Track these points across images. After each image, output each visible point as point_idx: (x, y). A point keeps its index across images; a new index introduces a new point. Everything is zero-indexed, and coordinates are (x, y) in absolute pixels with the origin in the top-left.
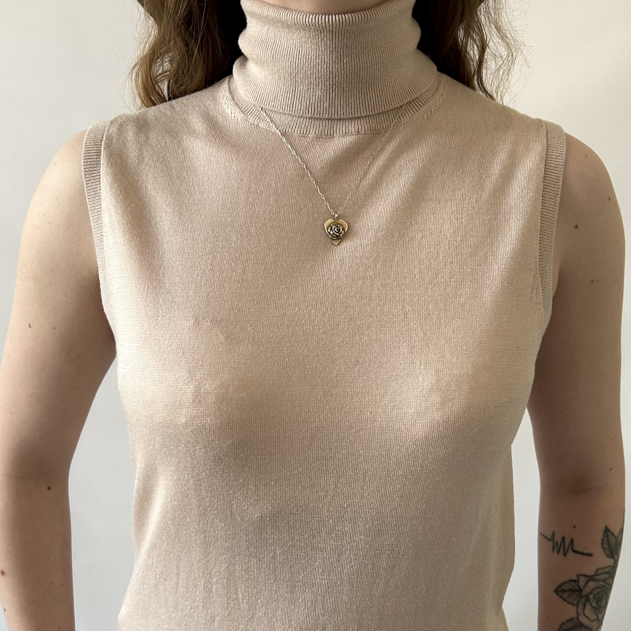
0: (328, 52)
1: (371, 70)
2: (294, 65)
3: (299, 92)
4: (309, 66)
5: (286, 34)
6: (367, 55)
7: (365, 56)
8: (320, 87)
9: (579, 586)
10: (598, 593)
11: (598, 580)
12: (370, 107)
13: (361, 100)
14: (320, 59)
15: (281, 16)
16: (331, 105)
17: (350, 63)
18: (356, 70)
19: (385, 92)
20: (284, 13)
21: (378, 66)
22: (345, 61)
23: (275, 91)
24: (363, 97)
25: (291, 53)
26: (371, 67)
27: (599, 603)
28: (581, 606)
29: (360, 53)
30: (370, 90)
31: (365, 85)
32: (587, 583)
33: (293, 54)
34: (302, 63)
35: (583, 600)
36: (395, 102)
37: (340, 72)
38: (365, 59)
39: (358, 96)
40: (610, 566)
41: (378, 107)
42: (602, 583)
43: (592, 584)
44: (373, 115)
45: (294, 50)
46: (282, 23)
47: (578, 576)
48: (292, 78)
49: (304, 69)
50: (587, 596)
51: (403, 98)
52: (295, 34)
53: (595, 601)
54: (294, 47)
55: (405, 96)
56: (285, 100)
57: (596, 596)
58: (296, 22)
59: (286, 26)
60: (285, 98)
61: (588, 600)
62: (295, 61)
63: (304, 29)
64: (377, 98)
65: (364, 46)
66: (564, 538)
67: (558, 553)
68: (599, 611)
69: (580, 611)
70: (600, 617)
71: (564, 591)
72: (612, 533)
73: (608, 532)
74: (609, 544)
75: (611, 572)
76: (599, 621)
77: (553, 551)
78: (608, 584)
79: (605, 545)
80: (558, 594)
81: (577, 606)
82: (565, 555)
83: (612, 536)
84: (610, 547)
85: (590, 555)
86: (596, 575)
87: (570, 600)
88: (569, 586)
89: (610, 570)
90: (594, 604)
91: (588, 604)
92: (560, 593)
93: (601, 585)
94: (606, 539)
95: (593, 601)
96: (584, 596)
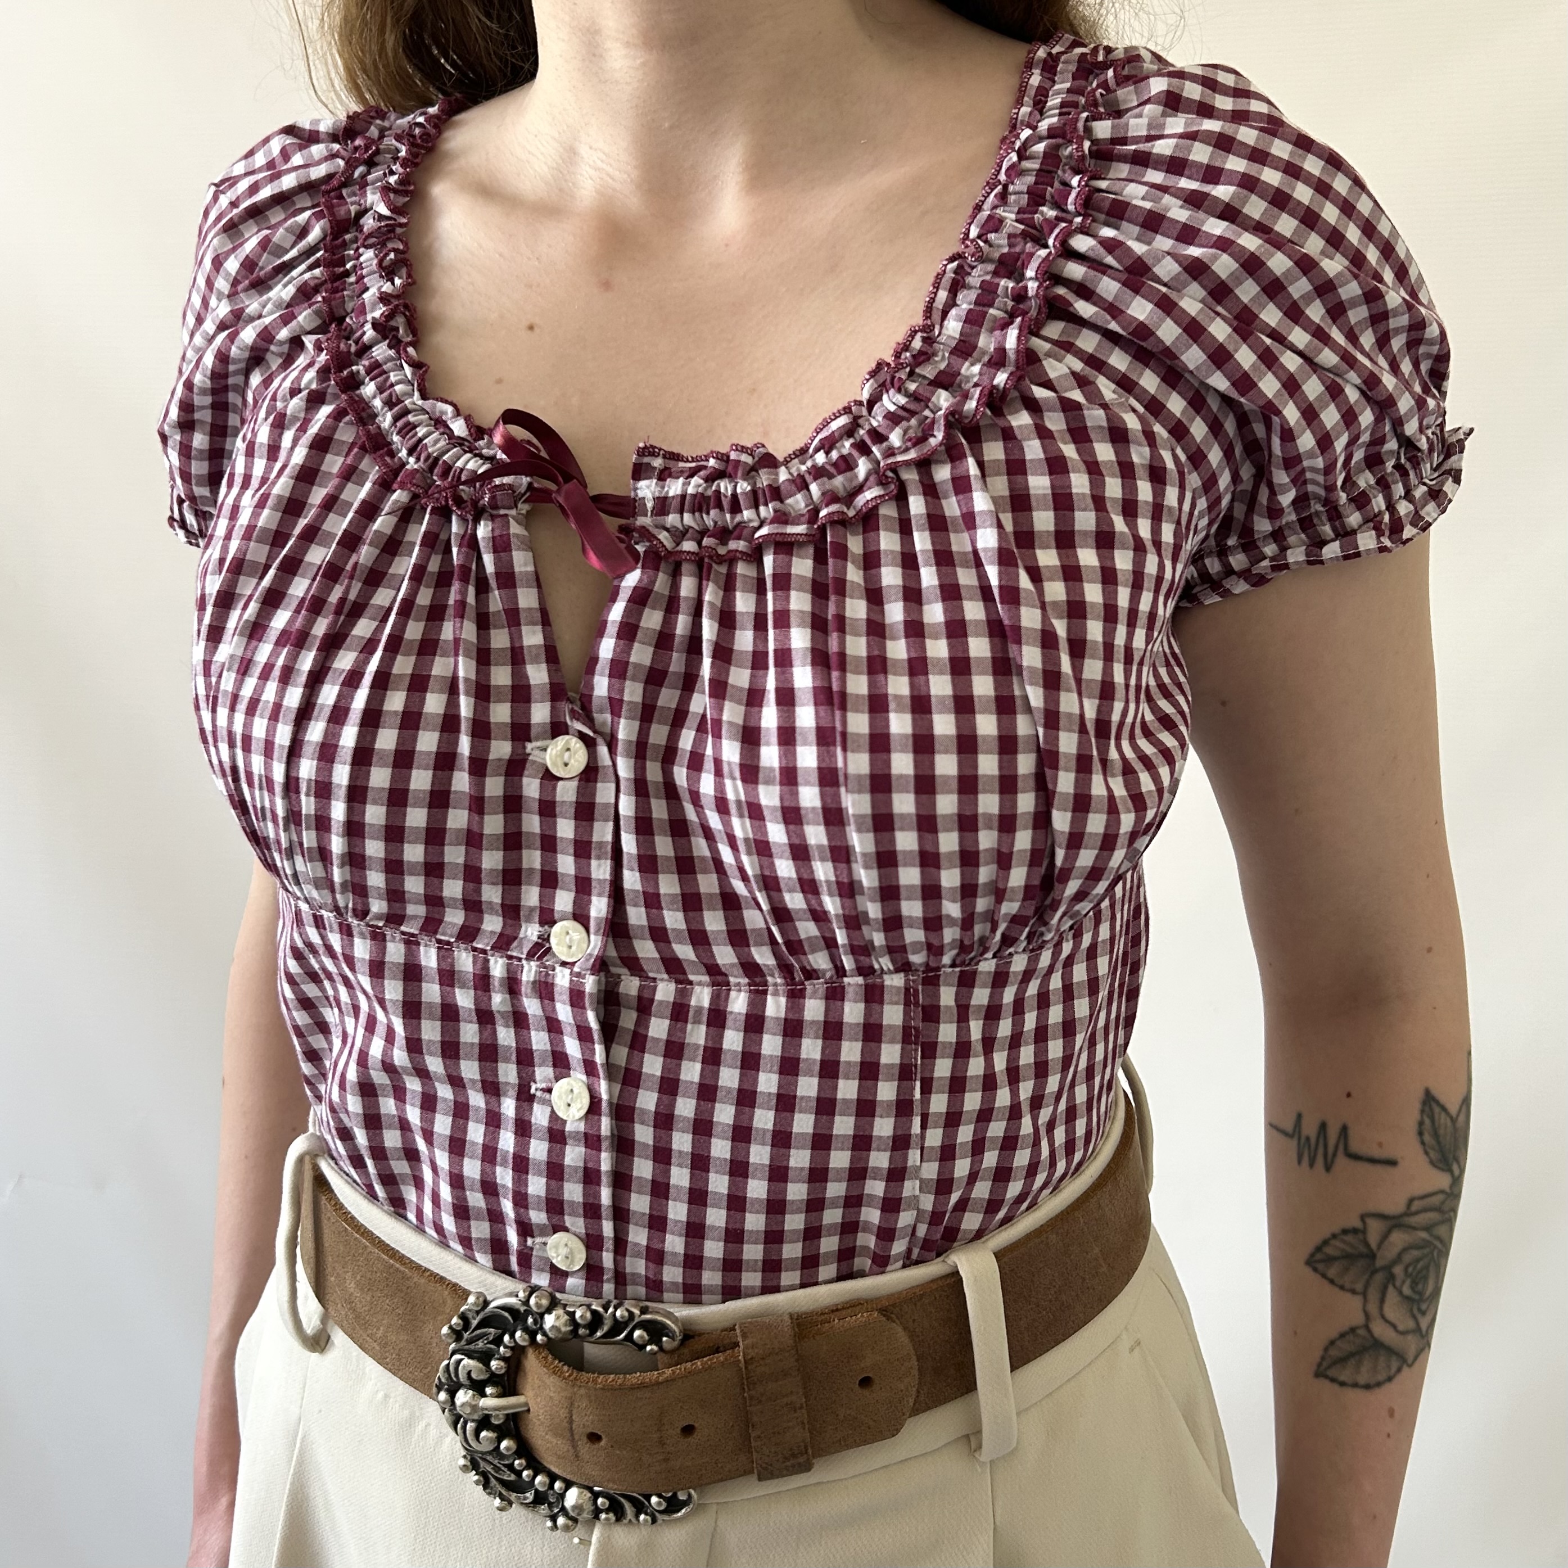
9: (1367, 1244)
10: (1418, 1260)
11: (1415, 1228)
27: (1420, 1287)
32: (1385, 1236)
35: (1379, 1277)
40: (1442, 1192)
42: (1424, 1235)
43: (1398, 1239)
47: (1363, 1218)
50: (1388, 1268)
53: (1408, 1282)
57: (1410, 1269)
61: (1391, 1278)
66: (1323, 1127)
67: (1311, 1165)
68: (1419, 1310)
69: (1373, 1308)
70: (1424, 1324)
71: (1330, 1260)
72: (1444, 1109)
73: (1434, 1105)
74: (1436, 1135)
75: (1446, 1208)
76: (1422, 1336)
77: (1299, 1162)
78: (1439, 1238)
79: (1427, 1138)
80: (1315, 1270)
81: (1364, 1294)
82: (1328, 1168)
83: (1443, 1115)
84: (1439, 1142)
85: (1392, 1163)
86: (1408, 1213)
87: (1347, 1281)
88: (1342, 1245)
89: (1443, 1203)
90: (1406, 1290)
91: (1391, 1289)
92: (1320, 1266)
93: (1424, 1240)
94: (1427, 1121)
95: (1404, 1282)
96: (1382, 1268)
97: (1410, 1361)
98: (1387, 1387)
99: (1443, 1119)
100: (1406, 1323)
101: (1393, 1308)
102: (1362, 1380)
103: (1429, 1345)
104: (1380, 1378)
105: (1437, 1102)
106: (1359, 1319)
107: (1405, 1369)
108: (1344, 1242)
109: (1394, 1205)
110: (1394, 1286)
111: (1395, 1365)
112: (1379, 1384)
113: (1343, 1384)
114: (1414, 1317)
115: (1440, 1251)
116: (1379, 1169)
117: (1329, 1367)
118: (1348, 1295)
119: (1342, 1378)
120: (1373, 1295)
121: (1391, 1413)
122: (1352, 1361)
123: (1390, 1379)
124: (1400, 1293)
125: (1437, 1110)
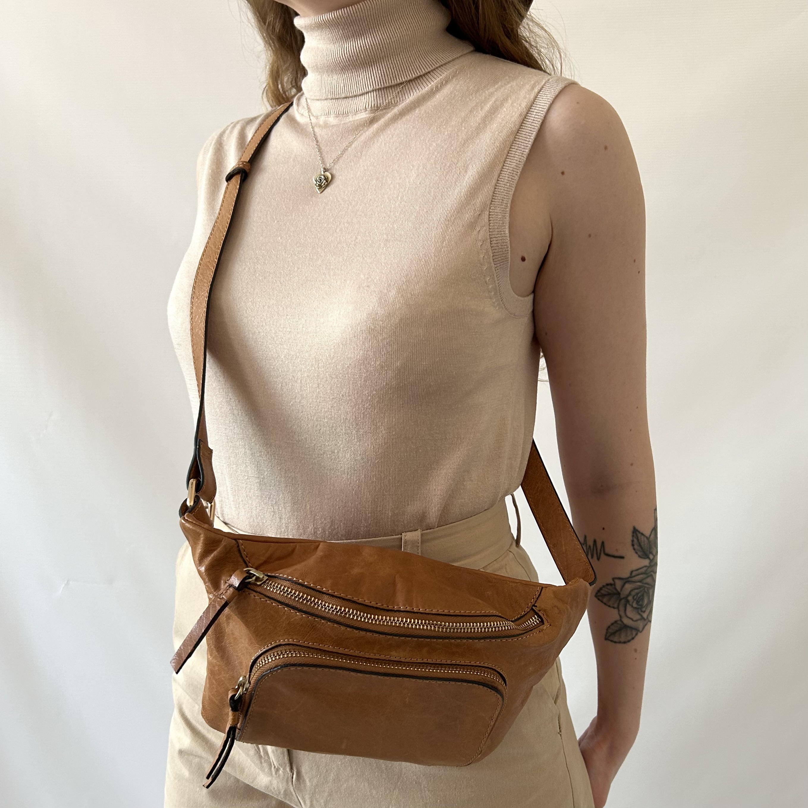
9: (616, 589)
10: (637, 594)
11: (634, 582)
32: (623, 586)
35: (623, 601)
40: (646, 566)
42: (639, 584)
43: (629, 587)
47: (613, 579)
50: (626, 598)
53: (635, 602)
57: (635, 597)
61: (628, 601)
66: (595, 542)
67: (592, 557)
68: (642, 611)
69: (622, 613)
70: (645, 616)
71: (604, 596)
72: (642, 534)
73: (637, 533)
74: (640, 545)
75: (648, 572)
76: (645, 620)
78: (648, 584)
79: (636, 547)
80: (599, 599)
81: (618, 608)
82: (598, 559)
83: (642, 537)
84: (642, 548)
85: (622, 557)
86: (631, 576)
87: (610, 603)
88: (606, 590)
89: (646, 570)
90: (635, 605)
91: (628, 605)
93: (640, 586)
94: (635, 540)
95: (633, 602)
96: (623, 598)
97: (641, 631)
98: (633, 642)
99: (642, 538)
101: (631, 613)
105: (639, 532)
106: (618, 618)
107: (639, 633)
108: (607, 588)
109: (625, 574)
110: (630, 604)
111: (634, 633)
112: (629, 641)
113: (616, 642)
114: (640, 614)
115: (648, 589)
116: (618, 560)
117: (610, 636)
118: (612, 609)
119: (615, 640)
120: (622, 608)
121: (636, 651)
122: (618, 633)
123: (633, 638)
124: (632, 606)
125: (639, 535)
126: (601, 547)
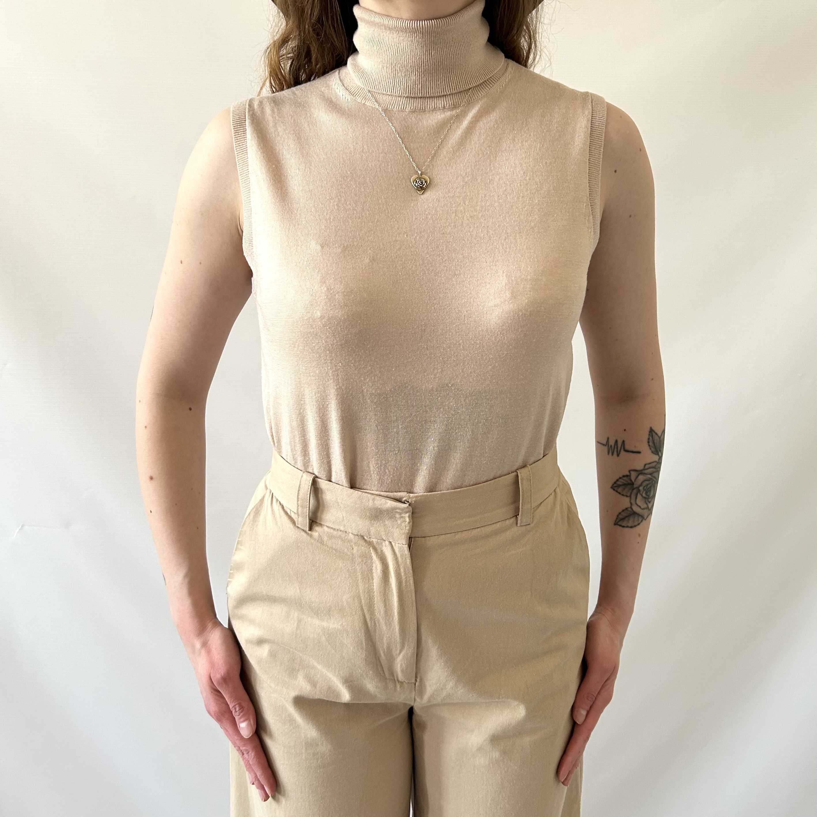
0: (420, 47)
1: (453, 59)
2: (394, 58)
3: (398, 78)
4: (406, 58)
5: (387, 34)
6: (449, 49)
7: (448, 49)
8: (414, 74)
9: (631, 480)
10: (647, 485)
11: (646, 474)
12: (453, 87)
13: (446, 83)
14: (414, 53)
15: (384, 21)
16: (423, 86)
17: (437, 55)
18: (441, 59)
19: (465, 75)
20: (386, 19)
21: (458, 56)
22: (433, 54)
23: (379, 77)
24: (447, 80)
25: (391, 49)
26: (452, 57)
27: (648, 494)
28: (633, 497)
29: (444, 47)
30: (453, 74)
31: (449, 70)
32: (637, 477)
33: (393, 49)
34: (400, 56)
35: (635, 491)
36: (473, 82)
37: (429, 62)
38: (448, 51)
39: (443, 79)
40: (656, 462)
41: (459, 86)
42: (649, 476)
43: (641, 478)
44: (456, 93)
45: (394, 46)
46: (385, 27)
47: (630, 471)
48: (393, 67)
49: (402, 60)
50: (638, 488)
51: (480, 79)
52: (395, 34)
53: (644, 492)
54: (394, 44)
55: (481, 77)
56: (387, 84)
57: (645, 488)
58: (395, 26)
59: (388, 29)
60: (388, 83)
61: (639, 491)
62: (394, 54)
63: (402, 31)
64: (458, 80)
65: (447, 42)
66: (616, 441)
67: (612, 454)
68: (648, 501)
69: (633, 501)
70: (650, 505)
71: (619, 486)
72: (656, 433)
73: (653, 433)
74: (653, 443)
75: (657, 467)
76: (649, 510)
77: (608, 454)
78: (654, 477)
79: (651, 444)
80: (614, 490)
81: (630, 496)
82: (618, 455)
84: (654, 445)
85: (639, 452)
86: (644, 469)
87: (624, 493)
88: (622, 481)
89: (656, 465)
90: (644, 495)
91: (639, 494)
92: (616, 489)
93: (649, 478)
94: (651, 438)
95: (643, 492)
96: (636, 488)
97: (645, 518)
98: (638, 526)
99: (656, 437)
100: (644, 506)
101: (640, 501)
102: (630, 525)
103: (651, 513)
104: (636, 524)
106: (629, 505)
107: (644, 521)
108: (624, 480)
109: (640, 467)
111: (640, 519)
112: (635, 526)
113: (623, 527)
114: (647, 504)
115: (655, 481)
116: (634, 454)
117: (620, 521)
118: (625, 497)
119: (623, 525)
121: (639, 535)
122: (627, 519)
123: (639, 524)
124: (642, 496)
126: (621, 446)
